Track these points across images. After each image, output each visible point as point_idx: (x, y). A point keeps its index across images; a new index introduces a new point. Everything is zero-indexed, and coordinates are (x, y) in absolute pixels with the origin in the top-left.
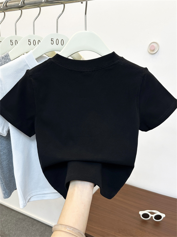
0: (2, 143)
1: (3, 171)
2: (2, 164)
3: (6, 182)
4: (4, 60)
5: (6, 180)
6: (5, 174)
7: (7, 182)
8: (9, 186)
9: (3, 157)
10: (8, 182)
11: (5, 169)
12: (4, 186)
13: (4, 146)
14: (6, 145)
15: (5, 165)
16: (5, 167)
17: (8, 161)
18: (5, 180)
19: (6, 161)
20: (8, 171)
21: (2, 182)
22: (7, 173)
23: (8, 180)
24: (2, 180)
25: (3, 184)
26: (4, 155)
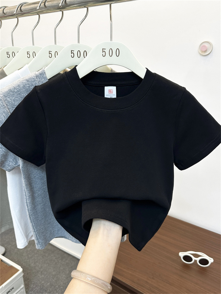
0: (36, 183)
1: (37, 217)
2: (36, 209)
3: (40, 230)
4: (38, 79)
5: (40, 228)
6: (40, 221)
7: (42, 230)
8: (45, 235)
9: (38, 200)
10: (44, 230)
11: (39, 214)
12: (36, 235)
13: (39, 186)
14: (42, 185)
15: (39, 210)
16: (39, 212)
17: (44, 205)
18: (38, 227)
19: (42, 204)
20: (44, 217)
21: (34, 230)
22: (42, 219)
23: (43, 228)
24: (34, 228)
25: (36, 232)
26: (39, 197)
